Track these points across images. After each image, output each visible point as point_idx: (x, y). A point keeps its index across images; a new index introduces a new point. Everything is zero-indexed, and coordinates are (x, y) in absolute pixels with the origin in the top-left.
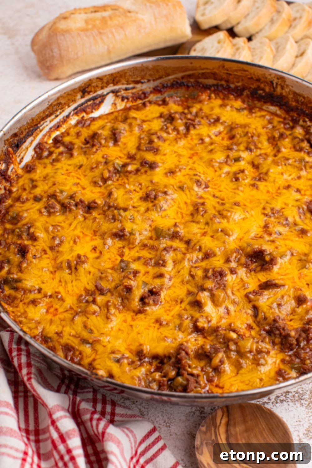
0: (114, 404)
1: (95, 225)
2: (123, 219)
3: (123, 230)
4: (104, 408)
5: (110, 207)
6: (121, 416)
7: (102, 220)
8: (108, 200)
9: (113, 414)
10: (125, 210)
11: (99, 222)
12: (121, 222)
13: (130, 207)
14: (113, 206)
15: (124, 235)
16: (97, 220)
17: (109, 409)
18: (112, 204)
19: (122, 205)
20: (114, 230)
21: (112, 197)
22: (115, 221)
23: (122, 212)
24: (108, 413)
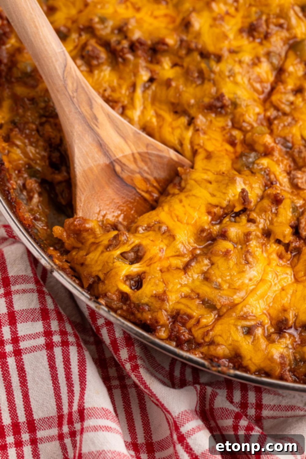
0: (258, 391)
1: (171, 92)
2: (217, 77)
3: (220, 97)
4: (244, 397)
5: (190, 51)
6: (273, 408)
7: (181, 81)
8: (185, 37)
9: (259, 406)
10: (219, 58)
11: (177, 88)
12: (215, 84)
13: (226, 54)
14: (197, 49)
15: (223, 107)
16: (174, 84)
17: (252, 398)
18: (193, 45)
19: (211, 48)
20: (207, 100)
21: (191, 30)
22: (203, 83)
23: (213, 64)
24: (252, 404)
